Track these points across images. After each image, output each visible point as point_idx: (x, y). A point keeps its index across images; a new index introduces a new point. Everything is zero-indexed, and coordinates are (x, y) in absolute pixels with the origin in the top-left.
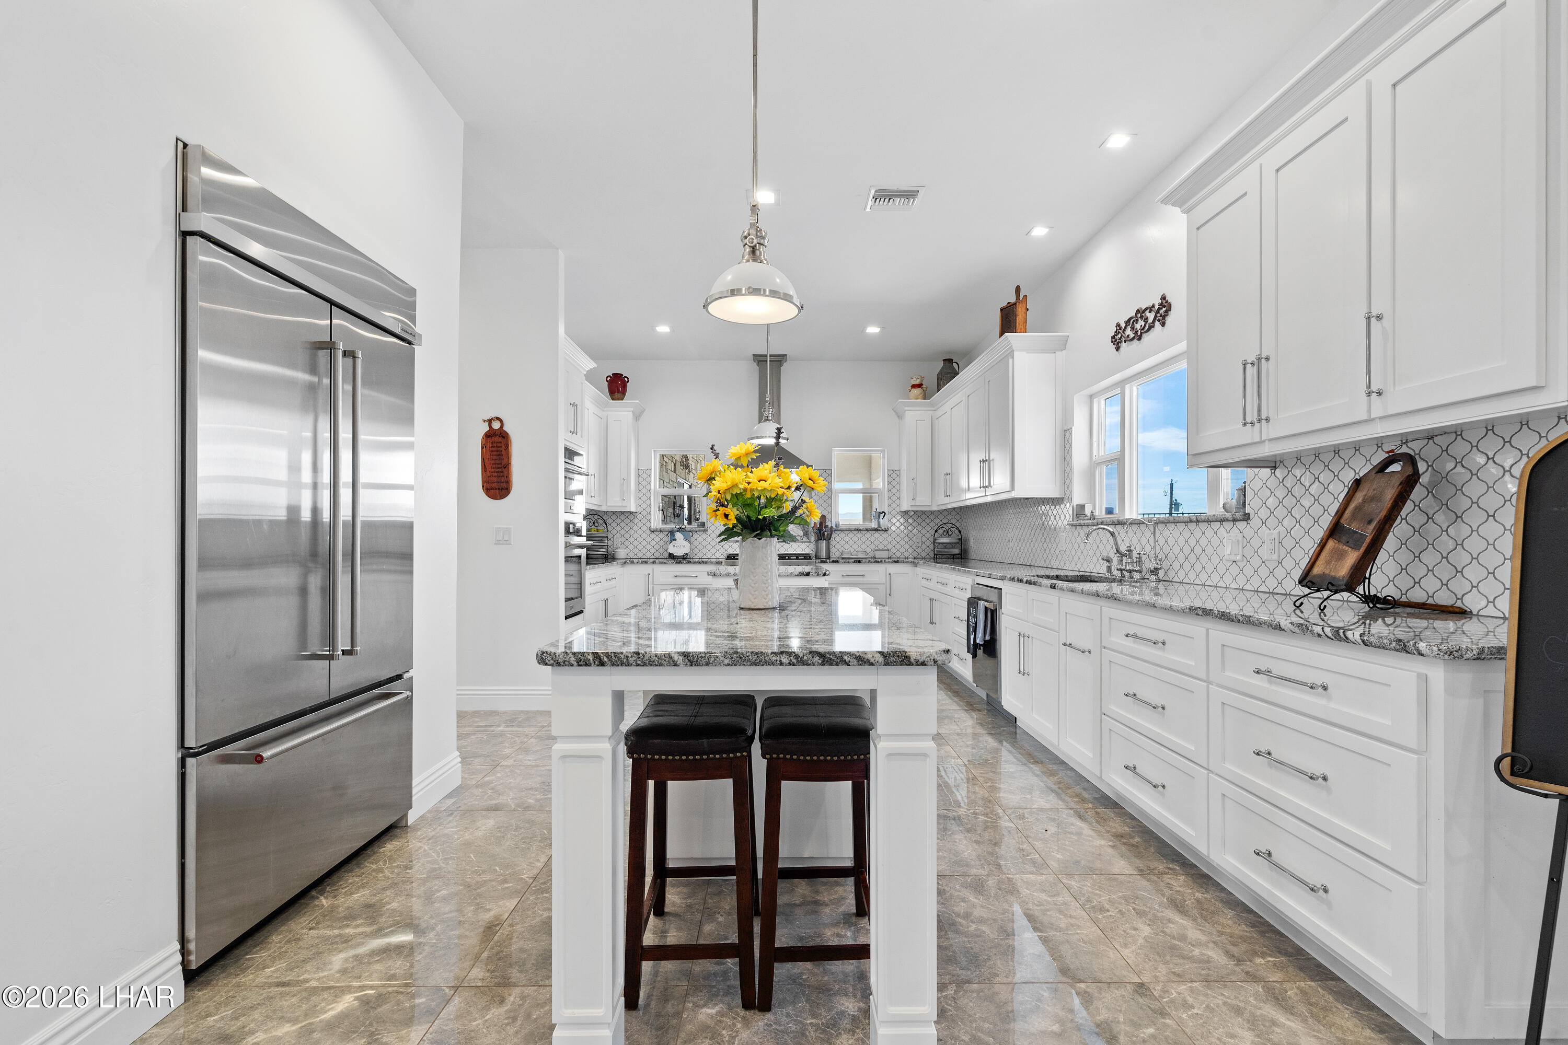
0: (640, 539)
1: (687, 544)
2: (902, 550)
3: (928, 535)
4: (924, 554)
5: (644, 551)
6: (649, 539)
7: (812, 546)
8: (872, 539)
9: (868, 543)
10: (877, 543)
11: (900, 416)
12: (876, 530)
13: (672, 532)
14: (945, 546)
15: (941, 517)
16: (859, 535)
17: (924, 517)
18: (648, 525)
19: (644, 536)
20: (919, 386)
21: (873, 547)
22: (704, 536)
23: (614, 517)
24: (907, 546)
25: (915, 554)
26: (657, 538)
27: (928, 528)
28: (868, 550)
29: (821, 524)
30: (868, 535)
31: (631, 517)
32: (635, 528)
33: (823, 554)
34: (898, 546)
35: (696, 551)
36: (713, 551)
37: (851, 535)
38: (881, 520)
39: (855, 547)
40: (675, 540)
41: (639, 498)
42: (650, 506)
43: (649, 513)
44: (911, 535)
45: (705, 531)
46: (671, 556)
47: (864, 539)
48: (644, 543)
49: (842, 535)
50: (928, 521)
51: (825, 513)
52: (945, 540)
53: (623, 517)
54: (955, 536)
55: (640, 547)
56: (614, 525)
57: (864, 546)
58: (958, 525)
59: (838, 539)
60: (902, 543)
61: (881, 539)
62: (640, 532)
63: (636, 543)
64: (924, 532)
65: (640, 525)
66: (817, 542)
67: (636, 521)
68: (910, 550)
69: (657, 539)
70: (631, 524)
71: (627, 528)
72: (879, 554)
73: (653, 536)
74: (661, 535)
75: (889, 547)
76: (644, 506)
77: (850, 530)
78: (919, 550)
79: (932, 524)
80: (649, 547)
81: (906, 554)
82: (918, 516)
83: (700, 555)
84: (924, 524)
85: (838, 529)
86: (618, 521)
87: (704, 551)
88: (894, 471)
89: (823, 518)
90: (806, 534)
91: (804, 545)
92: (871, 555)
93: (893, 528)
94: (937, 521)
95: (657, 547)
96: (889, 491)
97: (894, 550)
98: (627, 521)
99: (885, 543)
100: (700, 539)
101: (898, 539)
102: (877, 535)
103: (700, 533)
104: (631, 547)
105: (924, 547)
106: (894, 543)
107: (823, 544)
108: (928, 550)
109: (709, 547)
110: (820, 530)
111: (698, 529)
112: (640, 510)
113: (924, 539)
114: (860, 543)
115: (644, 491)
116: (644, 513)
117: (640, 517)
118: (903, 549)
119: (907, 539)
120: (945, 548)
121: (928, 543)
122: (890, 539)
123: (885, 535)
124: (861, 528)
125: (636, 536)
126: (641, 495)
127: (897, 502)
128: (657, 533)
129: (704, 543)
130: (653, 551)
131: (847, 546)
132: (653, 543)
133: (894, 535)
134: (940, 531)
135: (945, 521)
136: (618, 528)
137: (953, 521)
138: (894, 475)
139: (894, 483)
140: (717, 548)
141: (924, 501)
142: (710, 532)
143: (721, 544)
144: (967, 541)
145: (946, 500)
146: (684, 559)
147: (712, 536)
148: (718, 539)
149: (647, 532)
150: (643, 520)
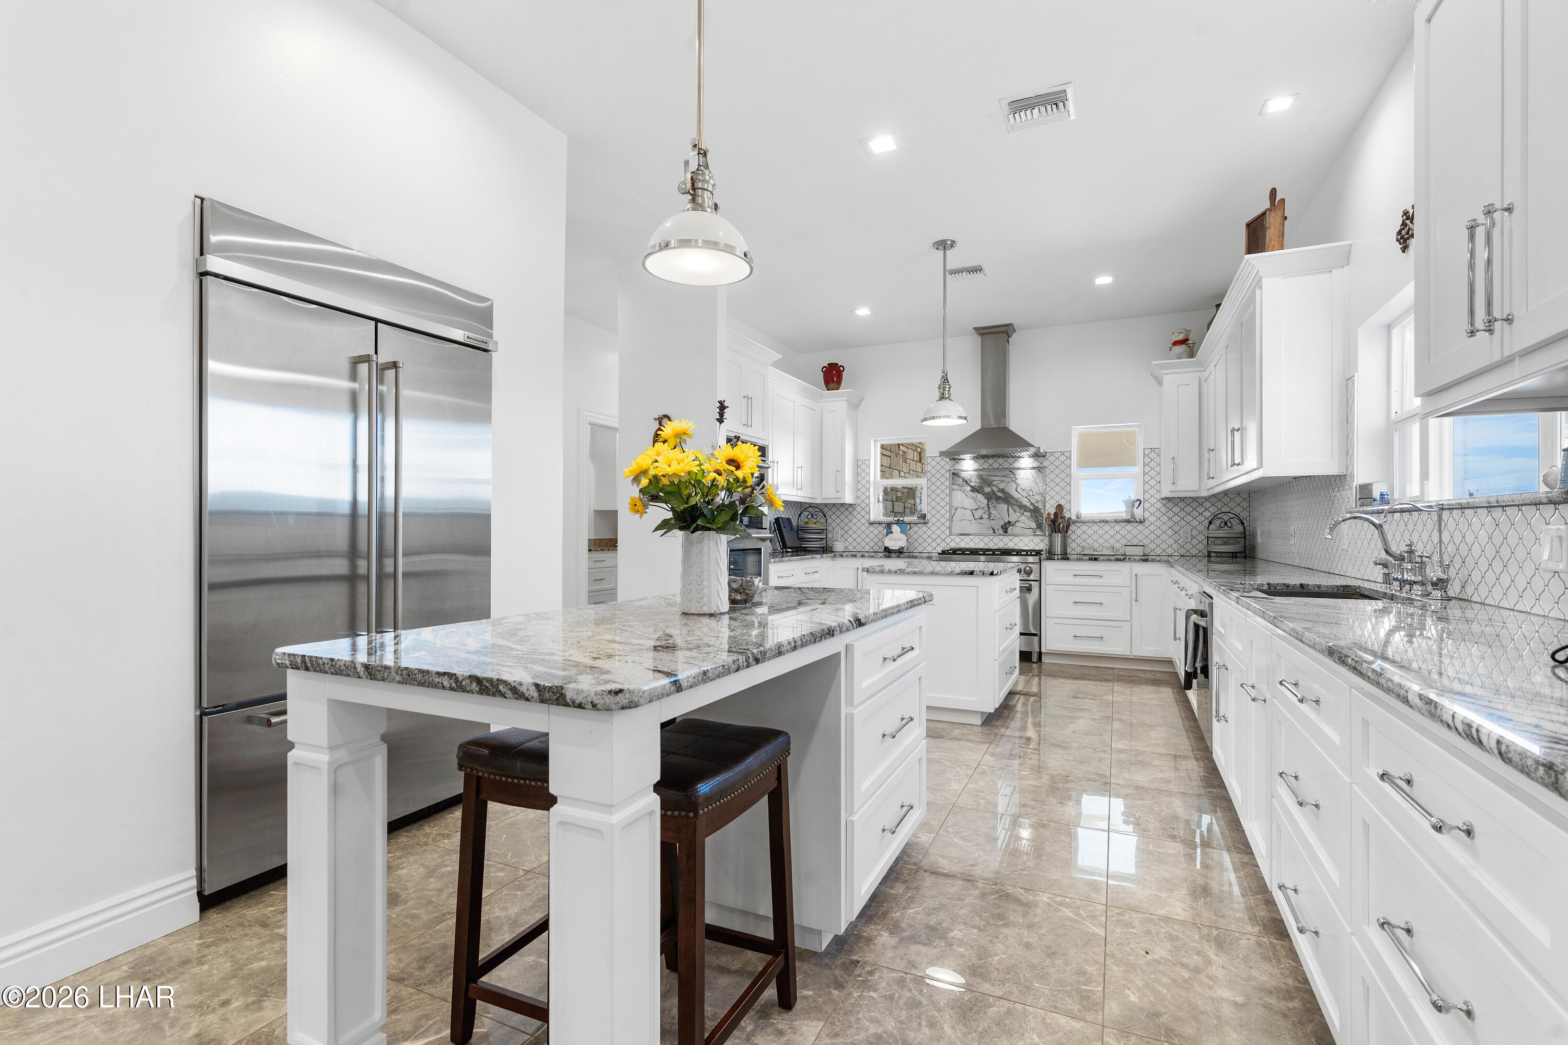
0: (859, 532)
1: (904, 537)
2: (1164, 546)
3: (1201, 528)
4: (1194, 552)
5: (863, 544)
6: (867, 532)
7: (1047, 540)
8: (1123, 532)
9: (1118, 537)
10: (1129, 537)
11: (1158, 378)
12: (1128, 521)
13: (889, 525)
14: (1226, 541)
15: (1220, 504)
16: (1106, 527)
17: (1195, 504)
18: (867, 517)
19: (863, 528)
20: (1183, 342)
21: (1124, 542)
22: (924, 528)
23: (834, 509)
24: (1171, 541)
25: (1183, 552)
26: (875, 530)
27: (1200, 519)
28: (1117, 546)
29: (1056, 514)
30: (1118, 527)
31: (851, 509)
32: (854, 521)
33: (1058, 549)
34: (1158, 541)
35: (914, 545)
37: (1095, 528)
38: (1135, 509)
39: (1101, 541)
40: (892, 532)
41: (858, 490)
42: (868, 497)
43: (868, 505)
44: (1176, 528)
45: (925, 523)
46: (887, 549)
47: (1112, 532)
48: (863, 536)
49: (1084, 528)
50: (1201, 510)
51: (1062, 502)
52: (1221, 533)
53: (842, 509)
54: (1240, 528)
55: (859, 540)
56: (834, 517)
57: (1112, 541)
58: (1244, 515)
59: (1079, 532)
60: (1164, 537)
61: (1135, 532)
62: (859, 524)
63: (855, 536)
64: (1195, 523)
65: (859, 517)
66: (1050, 535)
67: (855, 513)
68: (1175, 546)
69: (876, 532)
70: (850, 517)
71: (846, 521)
72: (1130, 551)
73: (872, 528)
74: (881, 528)
75: (1146, 542)
76: (863, 498)
77: (1094, 522)
78: (1188, 546)
79: (1205, 514)
80: (867, 540)
81: (1170, 551)
82: (1186, 503)
83: (918, 550)
84: (1195, 513)
85: (1079, 521)
86: (838, 513)
87: (925, 545)
88: (1152, 450)
89: (1060, 507)
90: (1039, 526)
91: (1037, 540)
92: (1117, 552)
93: (1152, 519)
94: (1210, 509)
95: (874, 540)
96: (1145, 474)
97: (1152, 546)
98: (846, 513)
99: (1141, 537)
100: (920, 532)
101: (1158, 532)
102: (1129, 527)
103: (920, 525)
104: (850, 540)
105: (1195, 542)
106: (1152, 537)
107: (1058, 538)
108: (1200, 547)
109: (929, 540)
110: (1054, 522)
111: (917, 522)
112: (859, 501)
113: (1195, 533)
114: (1106, 537)
115: (863, 482)
116: (863, 505)
117: (859, 509)
118: (1164, 542)
119: (1170, 532)
120: (1226, 543)
121: (1201, 537)
122: (1147, 532)
123: (1140, 527)
124: (1108, 519)
125: (855, 528)
126: (858, 487)
127: (1157, 487)
128: (876, 526)
129: (925, 536)
130: (870, 544)
131: (1090, 541)
132: (872, 536)
133: (1152, 528)
134: (1218, 522)
135: (1225, 509)
136: (838, 521)
137: (1237, 510)
138: (1153, 455)
139: (1152, 464)
140: (939, 540)
141: (1189, 485)
142: (930, 525)
143: (943, 536)
144: (1254, 536)
145: (1211, 483)
146: (900, 553)
147: (934, 528)
148: (939, 532)
149: (867, 525)
150: (863, 513)
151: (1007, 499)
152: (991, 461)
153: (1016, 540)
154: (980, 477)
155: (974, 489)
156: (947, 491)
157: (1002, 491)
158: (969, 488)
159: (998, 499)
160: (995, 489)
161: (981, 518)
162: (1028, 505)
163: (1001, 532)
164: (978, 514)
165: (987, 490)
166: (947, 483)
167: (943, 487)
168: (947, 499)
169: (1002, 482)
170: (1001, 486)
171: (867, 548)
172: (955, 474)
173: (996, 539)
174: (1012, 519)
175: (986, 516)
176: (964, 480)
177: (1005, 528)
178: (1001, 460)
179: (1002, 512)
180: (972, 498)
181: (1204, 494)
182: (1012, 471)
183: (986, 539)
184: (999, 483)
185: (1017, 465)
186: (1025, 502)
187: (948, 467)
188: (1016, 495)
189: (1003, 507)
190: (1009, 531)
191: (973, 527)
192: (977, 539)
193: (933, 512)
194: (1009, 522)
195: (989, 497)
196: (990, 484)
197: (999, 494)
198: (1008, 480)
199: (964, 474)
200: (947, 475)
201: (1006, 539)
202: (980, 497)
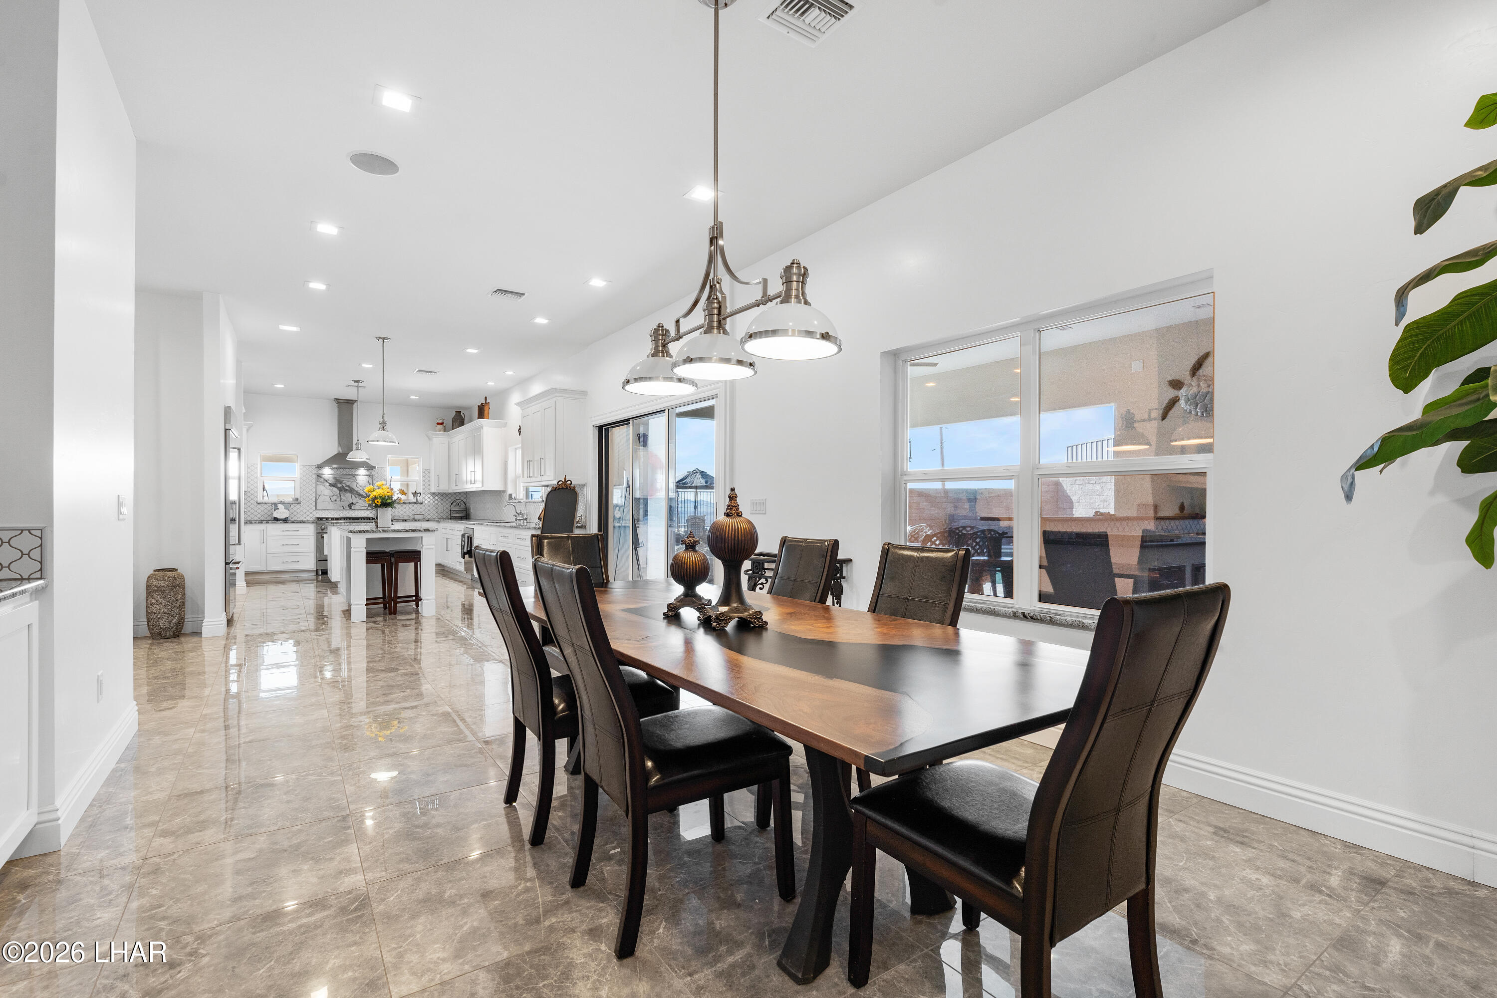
0: (249, 508)
1: (287, 511)
2: (432, 515)
3: (447, 506)
4: (444, 517)
5: (252, 516)
6: (256, 509)
8: (413, 508)
9: (410, 510)
10: (415, 510)
11: (430, 439)
12: (415, 503)
14: (457, 512)
15: (455, 496)
16: (405, 506)
17: (445, 496)
19: (252, 506)
20: (442, 424)
21: (413, 513)
22: (298, 506)
24: (434, 512)
25: (440, 517)
26: (262, 507)
27: (447, 502)
28: (410, 515)
30: (410, 506)
34: (429, 512)
35: (292, 516)
36: (305, 515)
38: (418, 497)
39: (402, 512)
40: (279, 509)
42: (257, 487)
43: (256, 492)
44: (437, 506)
45: (299, 503)
46: (276, 519)
47: (408, 508)
48: (252, 511)
50: (447, 498)
52: (457, 508)
54: (463, 506)
55: (249, 513)
57: (408, 513)
58: (465, 500)
60: (431, 510)
61: (418, 508)
62: (249, 504)
64: (444, 504)
65: (249, 499)
68: (436, 515)
69: (262, 509)
72: (417, 517)
73: (259, 506)
74: (266, 506)
75: (423, 513)
76: (252, 487)
78: (442, 514)
79: (450, 500)
80: (256, 513)
81: (434, 517)
82: (443, 495)
83: (295, 518)
84: (445, 500)
87: (299, 515)
88: (426, 470)
92: (412, 517)
93: (426, 502)
94: (452, 498)
95: (262, 513)
96: (423, 481)
97: (426, 515)
99: (421, 510)
100: (295, 509)
101: (429, 508)
102: (416, 506)
103: (295, 505)
105: (445, 512)
106: (426, 510)
108: (447, 515)
109: (302, 513)
111: (294, 502)
112: (249, 489)
113: (445, 508)
114: (405, 510)
115: (252, 477)
116: (252, 492)
117: (249, 494)
118: (432, 514)
119: (434, 508)
120: (457, 513)
121: (447, 510)
122: (424, 508)
123: (421, 506)
124: (406, 502)
126: (249, 480)
127: (428, 487)
128: (262, 505)
129: (298, 511)
130: (259, 516)
132: (259, 511)
133: (426, 506)
134: (454, 504)
135: (457, 498)
137: (462, 498)
138: (426, 472)
139: (426, 477)
140: (308, 513)
141: (444, 488)
142: (302, 504)
143: (311, 511)
144: (469, 509)
145: (456, 488)
146: (285, 521)
147: (304, 506)
148: (308, 508)
149: (256, 504)
150: (252, 497)
151: (351, 490)
152: (342, 470)
153: (357, 512)
154: (335, 478)
155: (331, 485)
156: (314, 485)
157: (349, 486)
158: (328, 484)
159: (346, 490)
160: (344, 485)
161: (336, 501)
162: (364, 494)
163: (348, 508)
164: (334, 498)
165: (339, 485)
166: (314, 481)
167: (311, 483)
168: (314, 490)
169: (348, 481)
170: (348, 484)
171: (256, 519)
172: (319, 476)
173: (345, 512)
174: (355, 501)
175: (338, 500)
176: (324, 480)
177: (350, 506)
178: (347, 470)
179: (348, 498)
180: (330, 489)
181: (450, 491)
182: (354, 476)
183: (339, 512)
184: (347, 482)
185: (357, 473)
186: (362, 493)
187: (314, 472)
188: (356, 489)
189: (349, 495)
190: (352, 508)
191: (331, 506)
192: (333, 512)
193: (304, 497)
194: (353, 503)
195: (340, 489)
196: (341, 483)
197: (347, 488)
198: (352, 480)
199: (324, 476)
200: (314, 476)
201: (351, 512)
202: (335, 489)
